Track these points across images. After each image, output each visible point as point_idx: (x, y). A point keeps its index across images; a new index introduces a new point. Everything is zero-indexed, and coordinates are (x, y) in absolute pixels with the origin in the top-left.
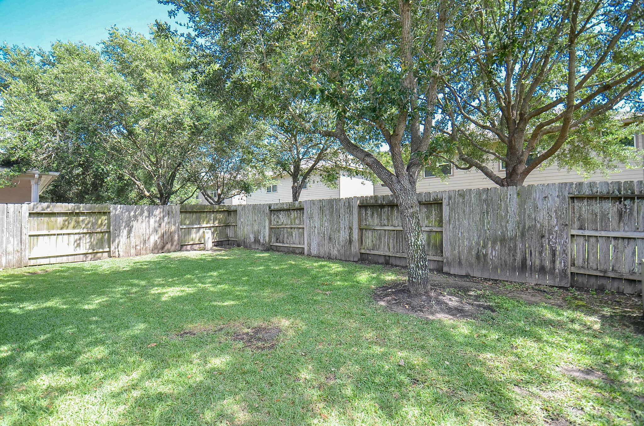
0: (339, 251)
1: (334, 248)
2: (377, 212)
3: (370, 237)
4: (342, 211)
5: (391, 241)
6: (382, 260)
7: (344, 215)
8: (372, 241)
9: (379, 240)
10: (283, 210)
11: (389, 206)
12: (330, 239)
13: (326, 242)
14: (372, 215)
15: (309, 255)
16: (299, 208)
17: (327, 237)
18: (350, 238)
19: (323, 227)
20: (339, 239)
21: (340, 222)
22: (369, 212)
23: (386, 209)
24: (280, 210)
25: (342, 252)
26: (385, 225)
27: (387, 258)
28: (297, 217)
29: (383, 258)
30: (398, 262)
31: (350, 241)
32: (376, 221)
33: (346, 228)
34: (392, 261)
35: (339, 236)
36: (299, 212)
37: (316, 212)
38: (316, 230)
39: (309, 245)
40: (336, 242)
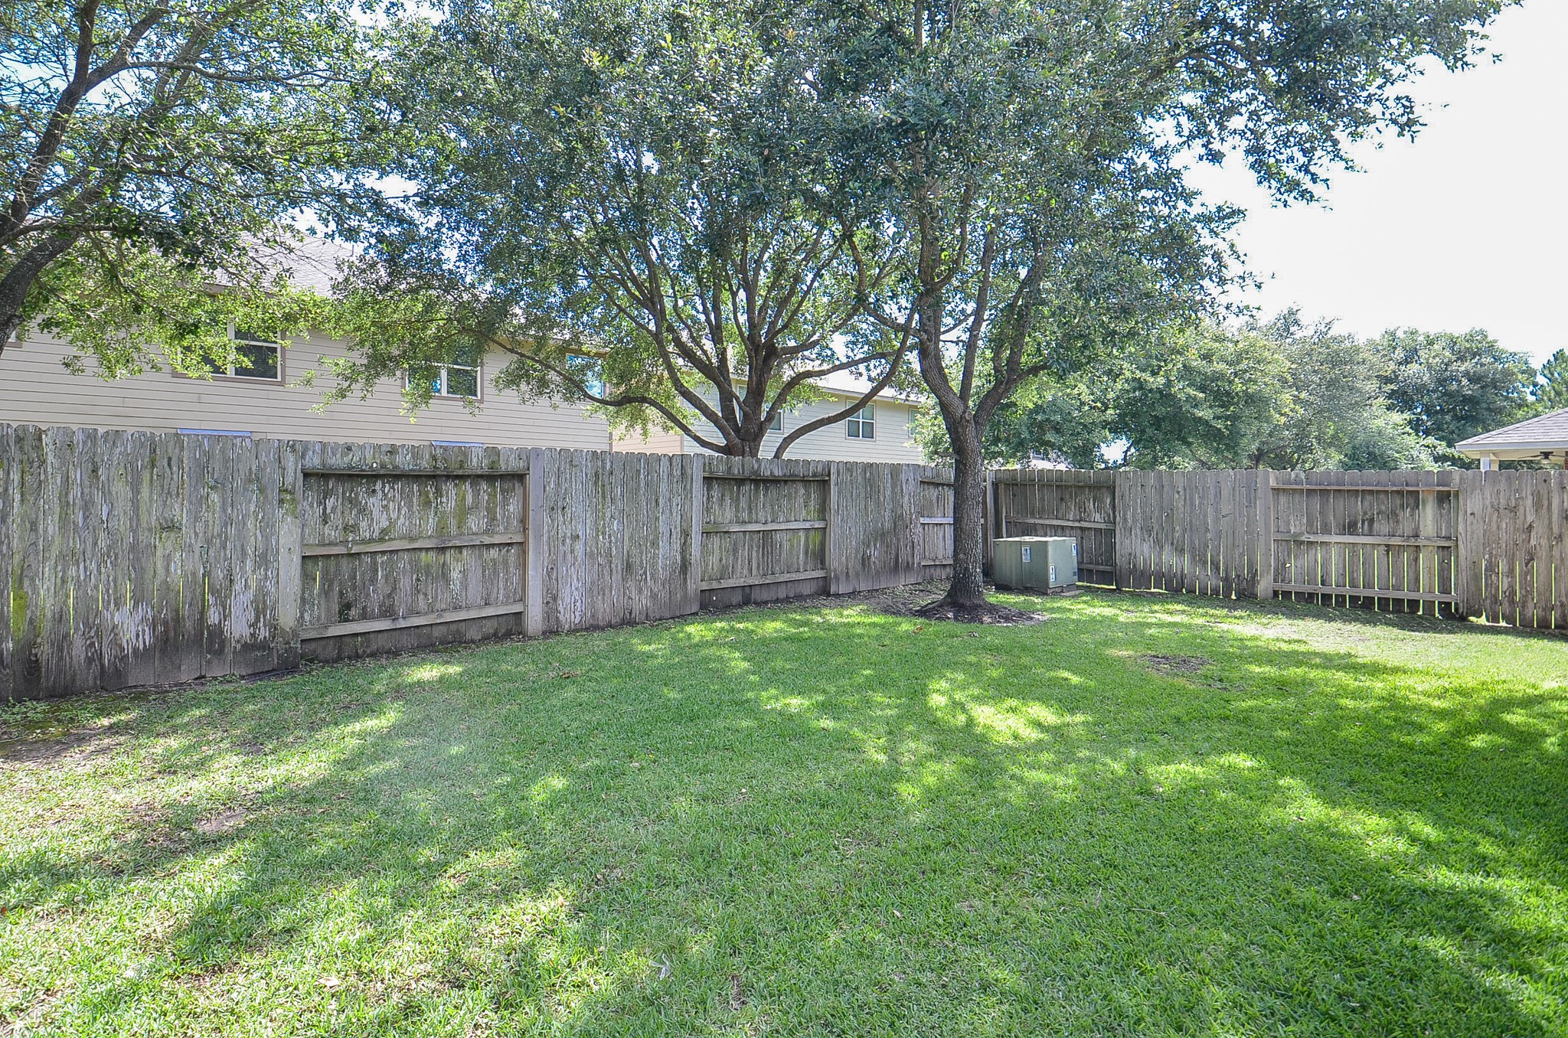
0: (654, 596)
1: (640, 591)
2: (732, 492)
3: (717, 551)
4: (664, 487)
5: (754, 554)
6: (737, 598)
7: (670, 500)
8: (721, 560)
9: (734, 555)
10: (397, 477)
11: (752, 481)
12: (629, 567)
13: (617, 577)
14: (722, 499)
15: (552, 631)
16: (486, 470)
17: (618, 564)
18: (683, 558)
19: (604, 534)
20: (654, 565)
21: (657, 519)
22: (716, 493)
23: (747, 488)
24: (374, 477)
25: (663, 595)
26: (744, 522)
27: (747, 590)
28: (476, 506)
29: (739, 590)
30: (765, 595)
31: (685, 566)
32: (729, 514)
33: (674, 534)
34: (756, 595)
35: (655, 556)
36: (484, 486)
37: (578, 488)
38: (579, 547)
39: (551, 599)
40: (645, 573)
